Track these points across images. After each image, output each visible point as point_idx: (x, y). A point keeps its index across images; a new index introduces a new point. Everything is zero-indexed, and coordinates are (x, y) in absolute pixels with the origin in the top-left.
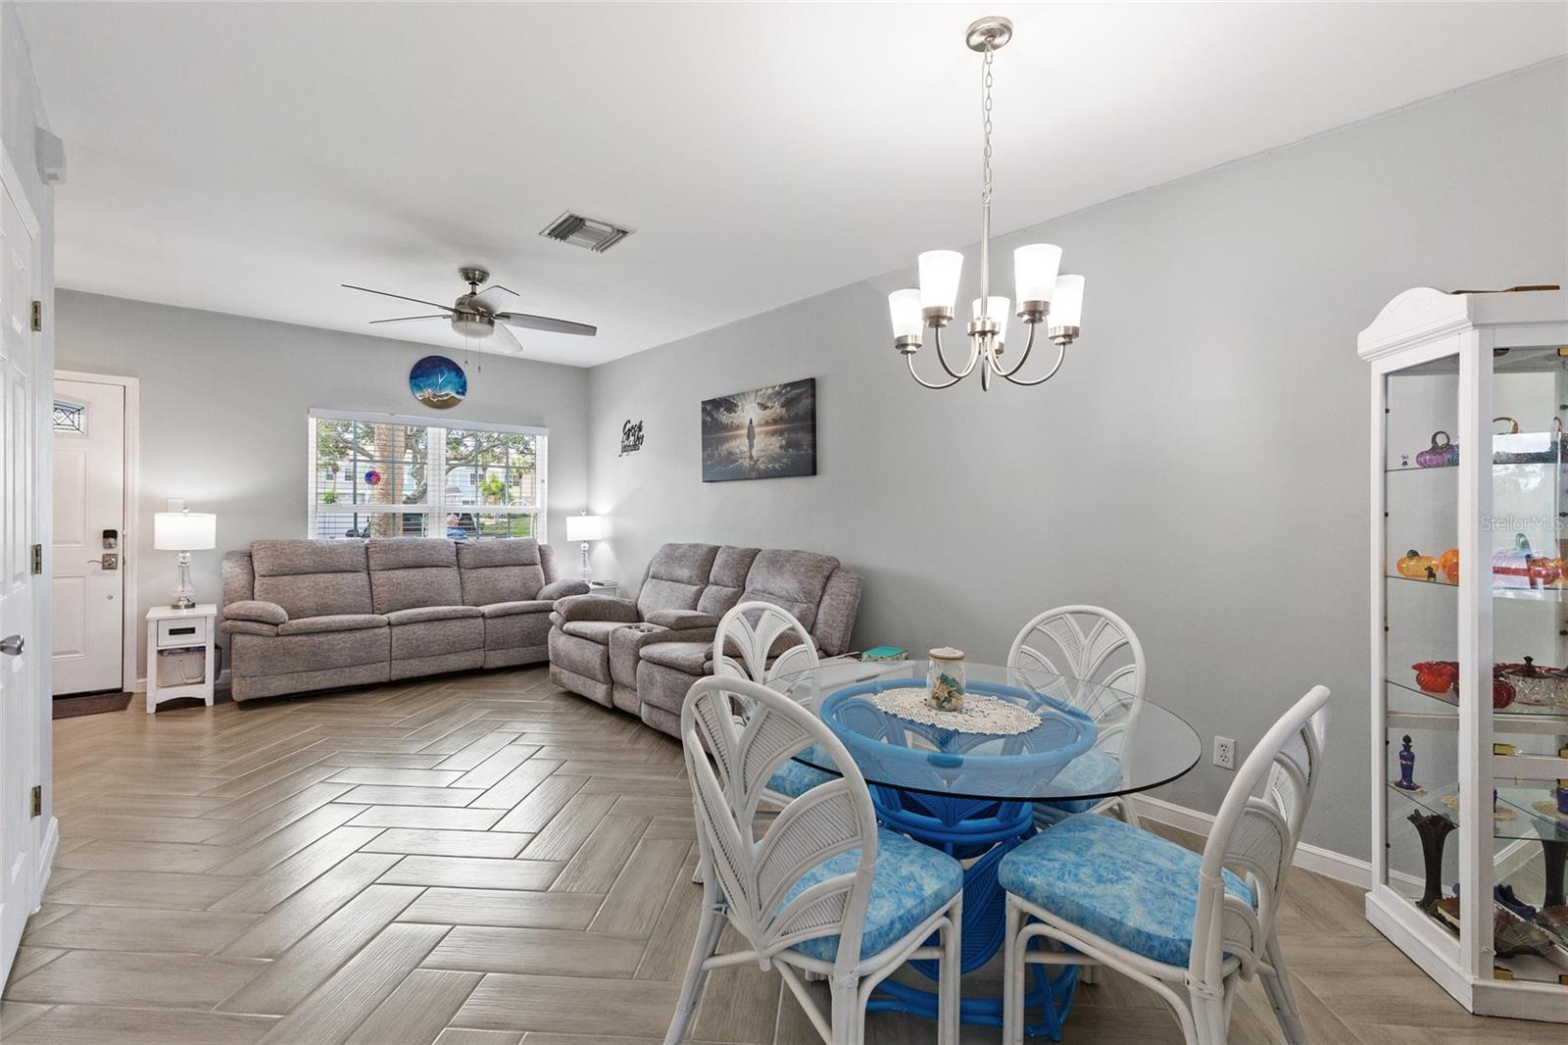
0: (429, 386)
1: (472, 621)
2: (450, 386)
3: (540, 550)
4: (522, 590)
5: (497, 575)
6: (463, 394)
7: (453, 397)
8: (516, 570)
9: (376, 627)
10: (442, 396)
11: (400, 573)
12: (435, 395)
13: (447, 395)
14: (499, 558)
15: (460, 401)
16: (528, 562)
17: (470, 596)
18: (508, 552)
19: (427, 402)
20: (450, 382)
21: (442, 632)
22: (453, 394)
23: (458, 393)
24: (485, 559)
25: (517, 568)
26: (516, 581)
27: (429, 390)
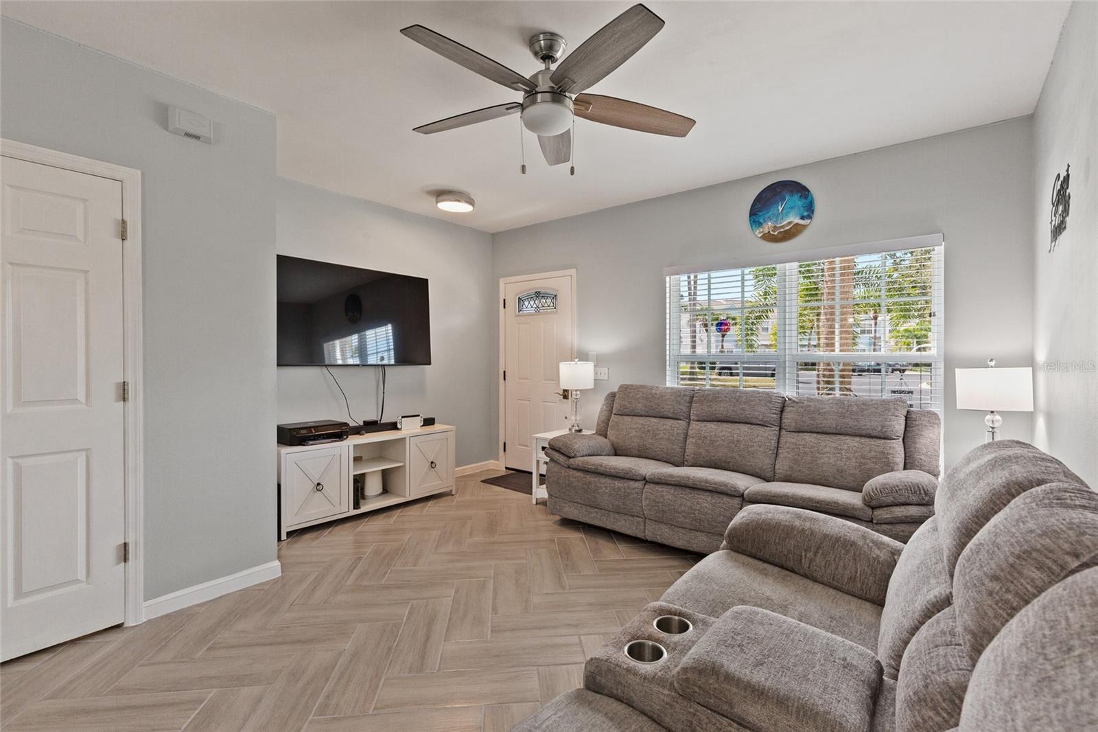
0: (770, 219)
1: (726, 499)
2: (793, 213)
3: (907, 417)
4: (857, 472)
5: (823, 444)
6: (809, 217)
7: (797, 224)
8: (853, 442)
9: (632, 480)
10: (782, 227)
11: (712, 426)
12: (775, 227)
13: (790, 223)
14: (830, 423)
15: (805, 226)
16: (875, 433)
17: (782, 467)
18: (843, 415)
19: (768, 238)
20: (792, 208)
21: (688, 504)
22: (797, 220)
23: (803, 218)
24: (809, 422)
25: (858, 439)
26: (848, 458)
27: (769, 223)
